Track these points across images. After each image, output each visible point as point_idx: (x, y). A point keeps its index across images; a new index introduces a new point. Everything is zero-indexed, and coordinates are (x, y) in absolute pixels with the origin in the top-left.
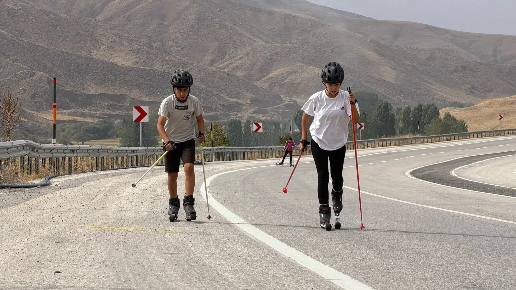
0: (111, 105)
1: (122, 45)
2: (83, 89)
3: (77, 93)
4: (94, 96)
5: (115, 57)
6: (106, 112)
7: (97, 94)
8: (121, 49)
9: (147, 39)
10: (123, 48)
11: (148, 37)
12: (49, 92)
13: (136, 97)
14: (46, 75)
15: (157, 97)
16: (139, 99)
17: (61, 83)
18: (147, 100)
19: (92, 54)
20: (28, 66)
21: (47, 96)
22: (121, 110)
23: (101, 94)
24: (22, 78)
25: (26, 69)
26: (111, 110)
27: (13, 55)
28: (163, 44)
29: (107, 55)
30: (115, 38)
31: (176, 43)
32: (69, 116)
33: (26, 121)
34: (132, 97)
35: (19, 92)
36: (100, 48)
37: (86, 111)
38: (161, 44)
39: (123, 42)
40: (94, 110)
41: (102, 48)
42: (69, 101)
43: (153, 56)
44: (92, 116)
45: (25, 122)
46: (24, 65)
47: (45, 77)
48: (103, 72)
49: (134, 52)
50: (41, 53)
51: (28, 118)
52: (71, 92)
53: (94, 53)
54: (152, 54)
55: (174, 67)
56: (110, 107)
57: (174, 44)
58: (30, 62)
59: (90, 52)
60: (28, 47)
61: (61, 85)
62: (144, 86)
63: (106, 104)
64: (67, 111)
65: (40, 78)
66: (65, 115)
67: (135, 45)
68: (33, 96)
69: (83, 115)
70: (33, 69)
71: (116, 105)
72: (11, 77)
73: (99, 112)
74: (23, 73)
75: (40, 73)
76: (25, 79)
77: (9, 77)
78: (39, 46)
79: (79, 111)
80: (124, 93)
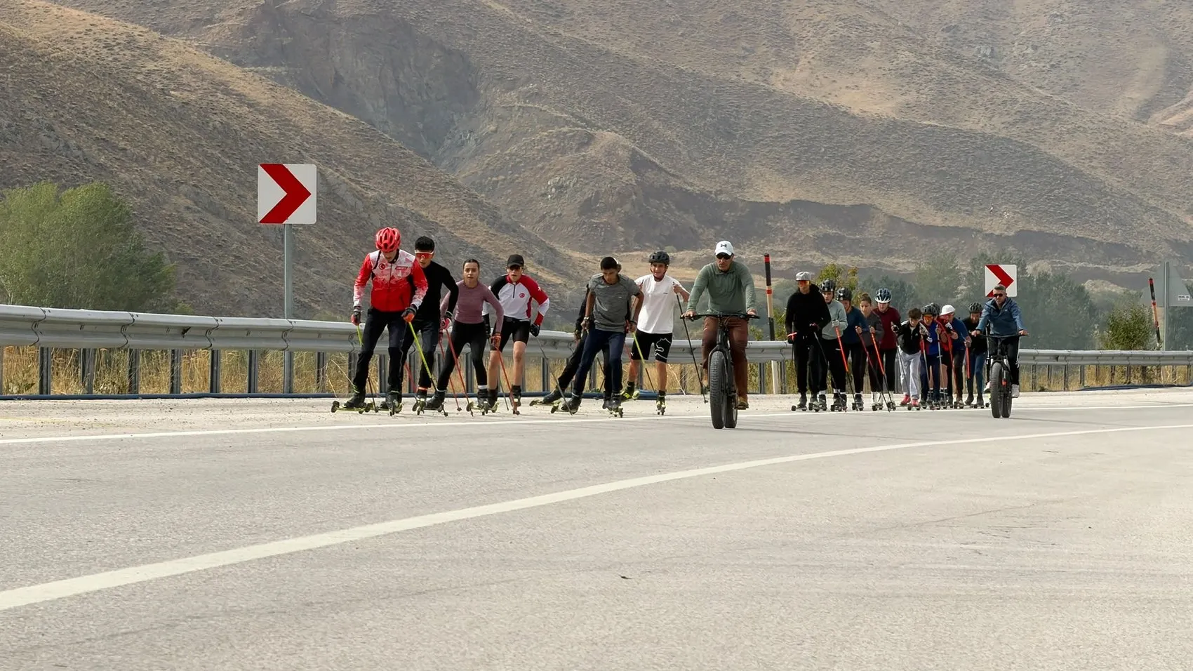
0: (826, 236)
1: (863, 51)
2: (740, 186)
3: (723, 198)
4: (772, 208)
5: (844, 90)
6: (809, 259)
7: (782, 202)
8: (863, 66)
9: (946, 35)
10: (868, 62)
11: (948, 30)
12: (635, 194)
13: (904, 214)
14: (628, 143)
15: (970, 213)
16: (914, 220)
17: (674, 167)
18: (938, 221)
19: (773, 78)
20: (572, 114)
21: (628, 207)
22: (856, 254)
23: (795, 204)
24: (555, 151)
25: (567, 123)
26: (826, 254)
27: (529, 80)
28: (996, 49)
29: (818, 83)
30: (844, 32)
31: (1035, 48)
32: (694, 269)
33: (559, 282)
34: (891, 212)
35: (545, 195)
36: (797, 61)
38: (988, 52)
39: (869, 44)
41: (803, 61)
42: (695, 223)
43: (961, 86)
45: (555, 285)
46: (562, 110)
47: (625, 147)
48: (803, 135)
49: (902, 75)
50: (613, 74)
51: (570, 277)
52: (704, 195)
53: (777, 75)
54: (958, 82)
55: (1025, 121)
56: (822, 243)
57: (1030, 51)
58: (580, 103)
59: (764, 73)
60: (574, 56)
61: (673, 175)
62: (928, 179)
63: (810, 234)
65: (610, 153)
66: (683, 266)
67: (907, 53)
68: (587, 208)
70: (588, 123)
71: (840, 239)
72: (520, 147)
73: (789, 259)
74: (557, 137)
75: (608, 136)
76: (563, 153)
77: (513, 148)
78: (608, 53)
80: (867, 202)
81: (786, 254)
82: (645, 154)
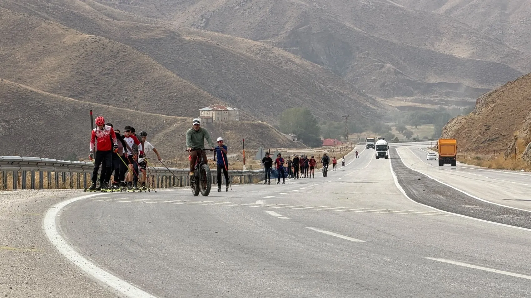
0: (449, 92)
1: (461, 37)
2: (425, 78)
3: (420, 82)
4: (434, 84)
5: (455, 48)
6: (443, 99)
7: (436, 82)
8: (461, 41)
10: (462, 40)
11: (489, 26)
12: (396, 81)
13: (470, 85)
14: (394, 67)
15: (489, 85)
16: (473, 87)
17: (407, 73)
18: (480, 87)
19: (435, 45)
20: (378, 59)
21: (394, 85)
22: (457, 97)
23: (440, 83)
24: (373, 70)
25: (377, 62)
26: (448, 97)
27: (365, 50)
28: (504, 32)
29: (448, 46)
30: (456, 31)
31: (515, 31)
32: (412, 102)
33: (375, 108)
34: (467, 85)
35: (371, 82)
36: (442, 40)
37: (427, 98)
38: (501, 33)
39: (463, 35)
40: (434, 97)
41: (444, 40)
42: (412, 89)
43: (489, 47)
44: (431, 103)
45: (375, 109)
46: (375, 58)
47: (392, 68)
48: (442, 64)
49: (472, 44)
50: (389, 47)
51: (378, 107)
52: (414, 81)
53: (436, 44)
54: (488, 46)
55: (507, 57)
57: (514, 32)
58: (380, 56)
59: (433, 44)
60: (378, 43)
61: (406, 76)
62: (477, 75)
63: (444, 91)
64: (411, 98)
65: (388, 70)
66: (409, 101)
67: (474, 37)
68: (382, 85)
69: (424, 102)
70: (382, 61)
71: (452, 93)
72: (364, 69)
73: (438, 99)
74: (374, 66)
75: (388, 65)
76: (376, 70)
77: (362, 69)
78: (387, 42)
79: (420, 97)
80: (460, 82)
81: (437, 97)
82: (398, 70)
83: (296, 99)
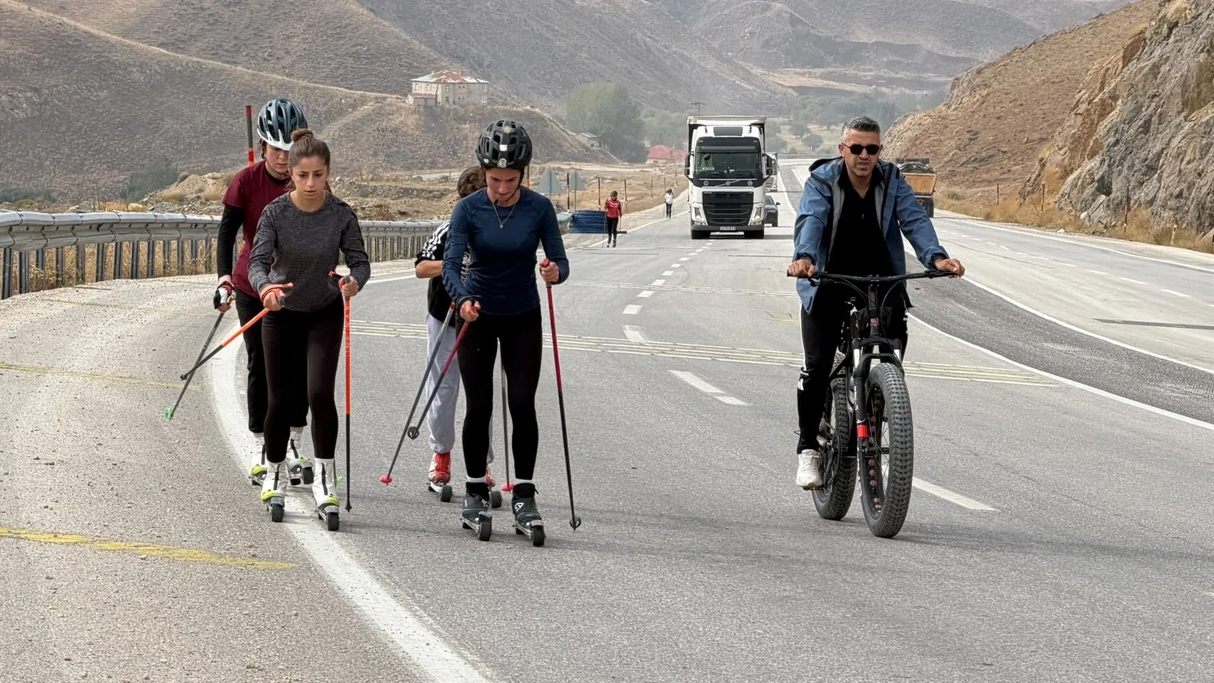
83: (599, 65)
